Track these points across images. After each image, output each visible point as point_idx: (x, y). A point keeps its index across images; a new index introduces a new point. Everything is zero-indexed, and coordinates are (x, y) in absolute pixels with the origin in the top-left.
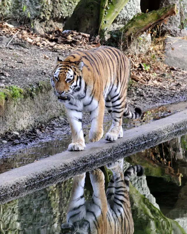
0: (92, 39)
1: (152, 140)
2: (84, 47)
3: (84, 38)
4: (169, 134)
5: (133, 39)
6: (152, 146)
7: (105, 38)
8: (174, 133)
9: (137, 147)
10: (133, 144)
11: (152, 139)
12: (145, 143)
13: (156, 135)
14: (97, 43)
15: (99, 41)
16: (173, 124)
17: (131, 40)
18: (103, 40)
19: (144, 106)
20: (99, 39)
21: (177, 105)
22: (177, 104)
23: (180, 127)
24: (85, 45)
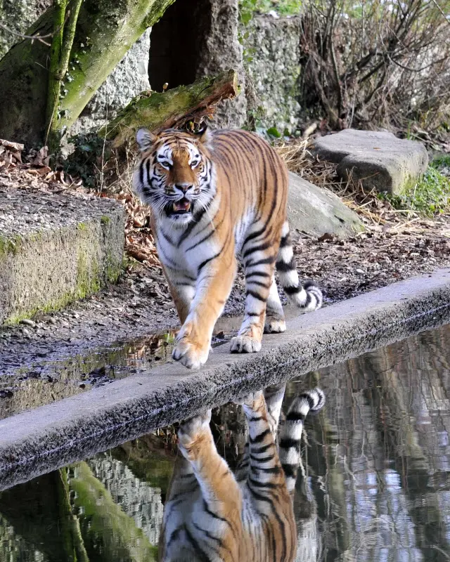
0: (30, 156)
1: (178, 406)
2: (9, 175)
3: (9, 154)
4: (220, 391)
5: (131, 155)
6: (177, 420)
7: (61, 153)
8: (231, 387)
9: (140, 424)
10: (130, 414)
11: (178, 402)
12: (161, 412)
13: (187, 392)
14: (41, 164)
15: (47, 161)
16: (229, 365)
17: (125, 158)
18: (57, 157)
19: (158, 320)
20: (46, 156)
21: (238, 318)
22: (239, 315)
23: (247, 372)
24: (12, 171)
